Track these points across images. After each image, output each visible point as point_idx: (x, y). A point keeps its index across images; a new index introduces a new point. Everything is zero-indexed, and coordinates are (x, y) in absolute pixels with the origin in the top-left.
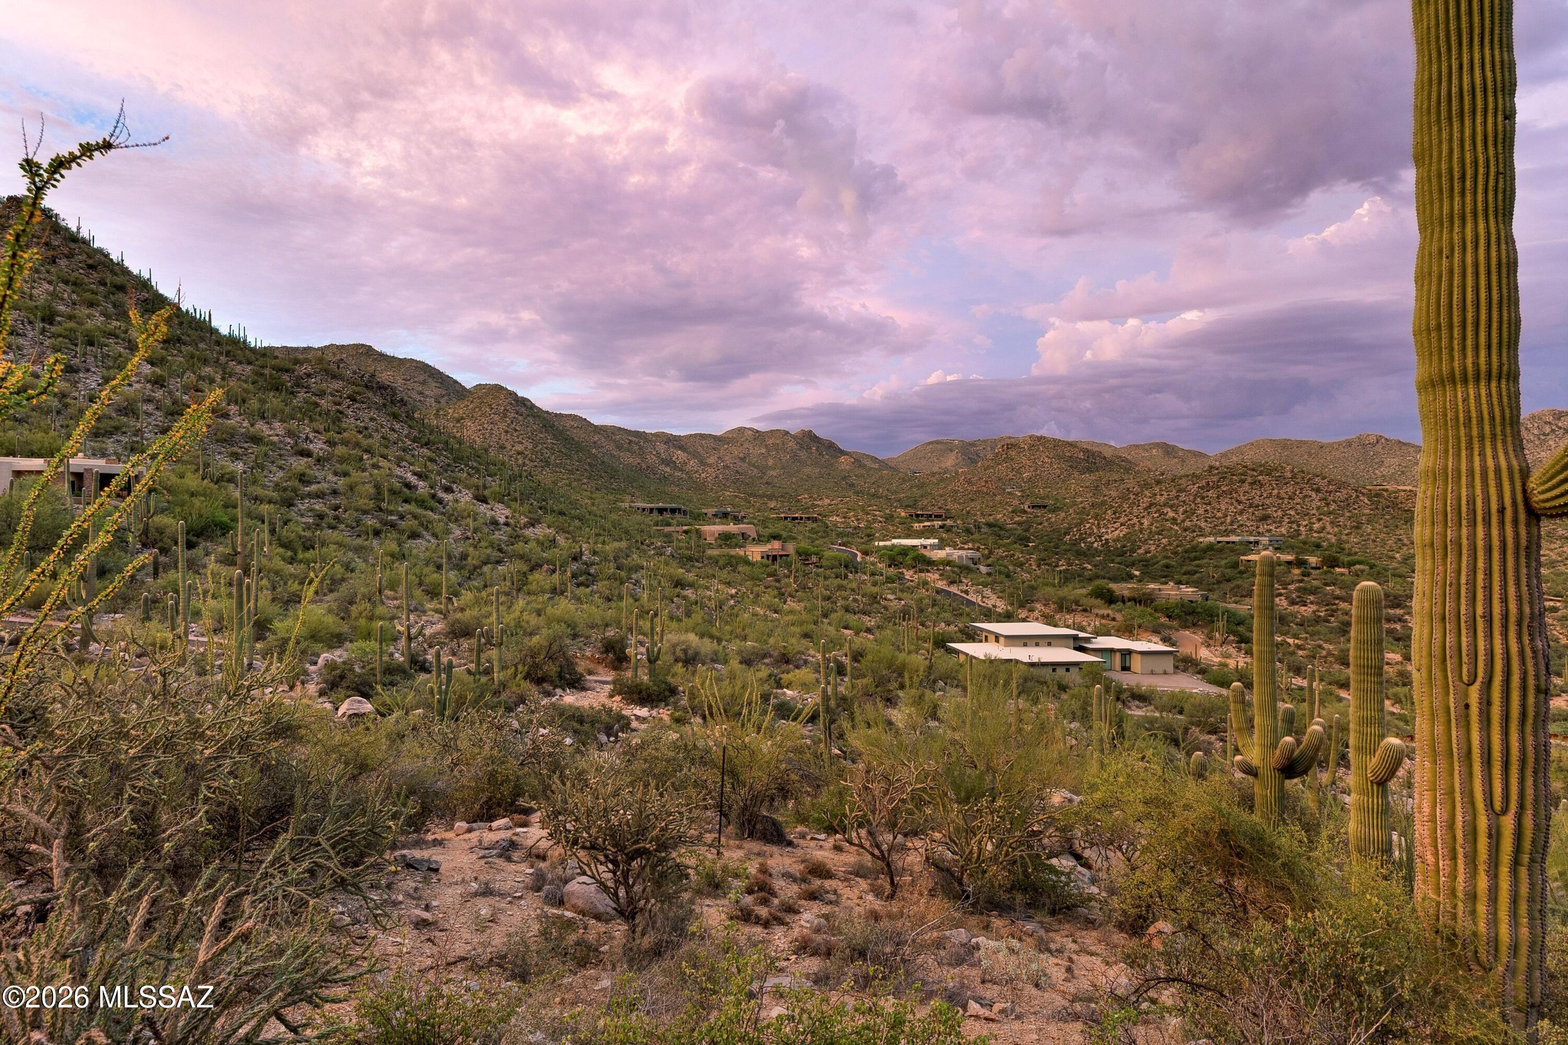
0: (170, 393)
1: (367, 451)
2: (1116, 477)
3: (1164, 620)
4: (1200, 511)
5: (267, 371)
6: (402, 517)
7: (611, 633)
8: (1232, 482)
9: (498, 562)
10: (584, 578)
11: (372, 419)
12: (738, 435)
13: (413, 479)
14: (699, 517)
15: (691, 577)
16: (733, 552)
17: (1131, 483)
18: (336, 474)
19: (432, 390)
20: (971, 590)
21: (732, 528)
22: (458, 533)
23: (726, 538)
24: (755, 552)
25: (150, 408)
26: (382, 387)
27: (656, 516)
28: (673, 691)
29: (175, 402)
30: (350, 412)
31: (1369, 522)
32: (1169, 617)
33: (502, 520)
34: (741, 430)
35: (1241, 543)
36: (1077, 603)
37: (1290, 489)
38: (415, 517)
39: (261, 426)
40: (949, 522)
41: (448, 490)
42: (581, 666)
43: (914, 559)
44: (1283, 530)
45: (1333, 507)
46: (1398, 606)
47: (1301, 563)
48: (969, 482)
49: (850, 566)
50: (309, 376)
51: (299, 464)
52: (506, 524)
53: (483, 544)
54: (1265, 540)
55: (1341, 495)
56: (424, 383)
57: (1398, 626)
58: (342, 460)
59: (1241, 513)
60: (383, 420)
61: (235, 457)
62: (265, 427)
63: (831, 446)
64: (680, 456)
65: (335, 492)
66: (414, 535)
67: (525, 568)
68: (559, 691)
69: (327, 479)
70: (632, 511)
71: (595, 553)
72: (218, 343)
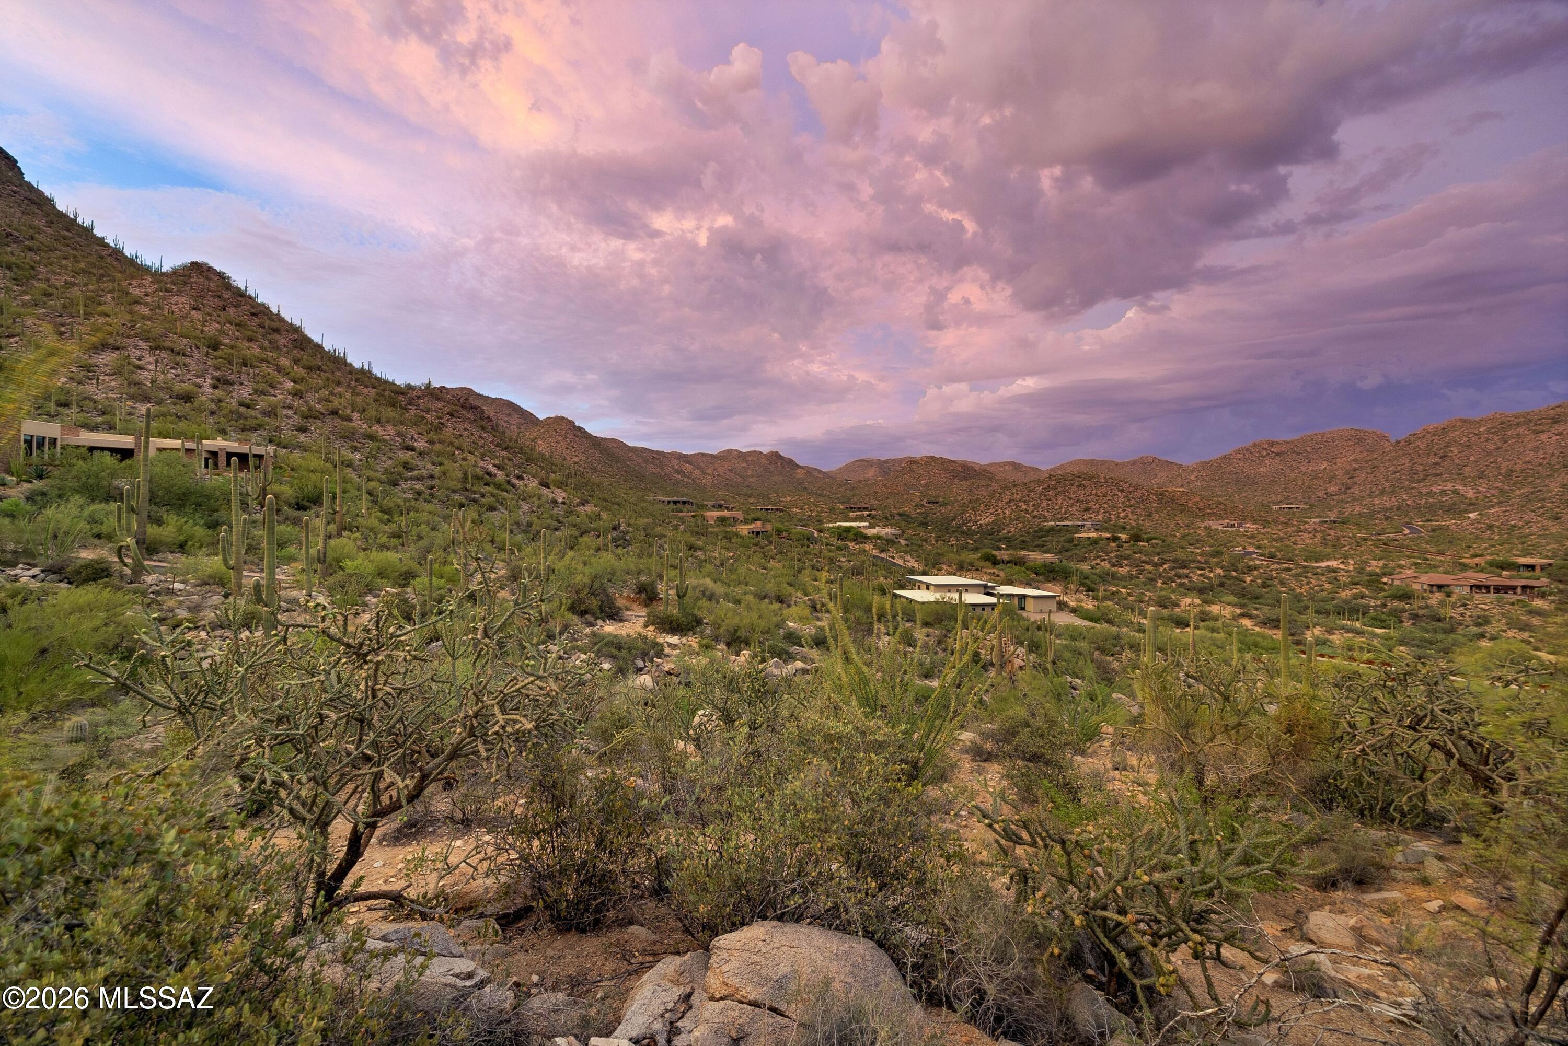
0: (306, 402)
1: (458, 448)
2: (984, 483)
3: (1033, 576)
4: (1044, 505)
5: (387, 393)
6: (483, 496)
7: (643, 578)
8: (1065, 485)
9: (556, 529)
10: (622, 542)
11: (465, 429)
12: (728, 454)
13: (493, 470)
14: (703, 507)
15: (700, 543)
16: (728, 529)
17: (995, 486)
18: (433, 464)
19: (515, 420)
20: (896, 556)
21: (726, 513)
22: (526, 508)
23: (722, 520)
24: (744, 529)
25: (290, 413)
26: (474, 408)
27: (672, 506)
28: (699, 622)
29: (310, 409)
30: (449, 424)
31: (1157, 512)
32: (1037, 574)
33: (560, 500)
34: (729, 451)
35: (1073, 526)
36: (971, 564)
37: (1104, 490)
38: (493, 495)
39: (377, 428)
40: (873, 512)
41: (520, 478)
42: (620, 603)
43: (855, 535)
44: (1100, 518)
45: (1133, 502)
46: (1185, 567)
47: (1115, 539)
48: (885, 486)
49: (810, 539)
50: (419, 397)
51: (406, 456)
52: (563, 503)
53: (545, 516)
54: (1088, 524)
55: (1138, 494)
56: (509, 415)
57: (1186, 581)
58: (439, 454)
59: (1071, 506)
60: (474, 430)
61: (355, 449)
62: (380, 429)
63: (791, 462)
64: (688, 467)
65: (432, 477)
66: (492, 509)
67: (577, 533)
68: (600, 622)
69: (426, 467)
70: (654, 503)
71: (629, 525)
72: (351, 373)
